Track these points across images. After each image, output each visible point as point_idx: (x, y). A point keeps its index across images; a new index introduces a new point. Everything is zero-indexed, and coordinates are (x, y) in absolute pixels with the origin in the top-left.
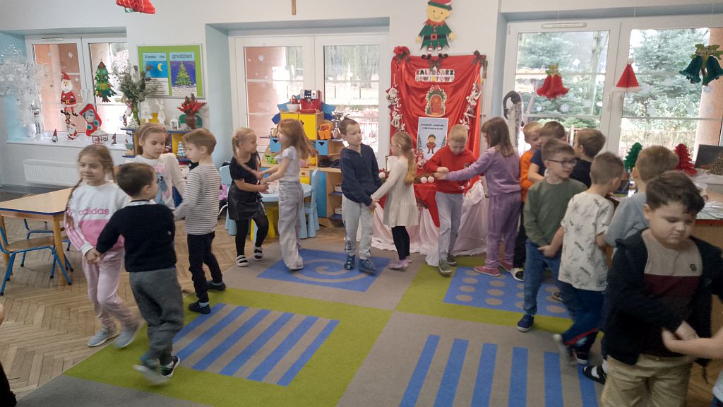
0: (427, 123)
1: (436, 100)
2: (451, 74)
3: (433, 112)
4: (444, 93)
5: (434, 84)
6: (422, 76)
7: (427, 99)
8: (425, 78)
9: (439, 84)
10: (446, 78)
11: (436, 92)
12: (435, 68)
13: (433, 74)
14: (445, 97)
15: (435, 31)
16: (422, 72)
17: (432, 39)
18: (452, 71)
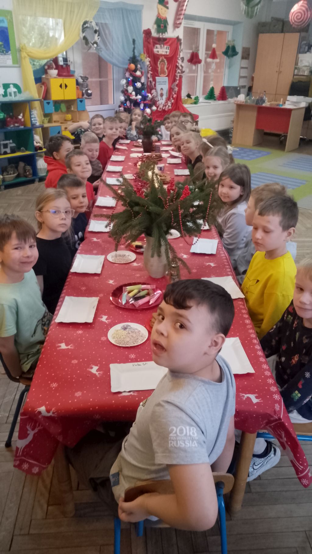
0: (160, 81)
1: (163, 66)
2: (168, 49)
3: (162, 73)
4: (166, 61)
5: (162, 55)
6: (157, 50)
7: (158, 65)
8: (158, 51)
9: (164, 55)
10: (166, 52)
11: (163, 61)
12: (162, 45)
13: (161, 49)
14: (166, 64)
15: (163, 22)
16: (157, 48)
17: (162, 28)
18: (169, 47)
